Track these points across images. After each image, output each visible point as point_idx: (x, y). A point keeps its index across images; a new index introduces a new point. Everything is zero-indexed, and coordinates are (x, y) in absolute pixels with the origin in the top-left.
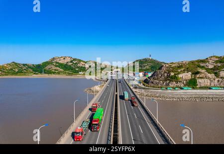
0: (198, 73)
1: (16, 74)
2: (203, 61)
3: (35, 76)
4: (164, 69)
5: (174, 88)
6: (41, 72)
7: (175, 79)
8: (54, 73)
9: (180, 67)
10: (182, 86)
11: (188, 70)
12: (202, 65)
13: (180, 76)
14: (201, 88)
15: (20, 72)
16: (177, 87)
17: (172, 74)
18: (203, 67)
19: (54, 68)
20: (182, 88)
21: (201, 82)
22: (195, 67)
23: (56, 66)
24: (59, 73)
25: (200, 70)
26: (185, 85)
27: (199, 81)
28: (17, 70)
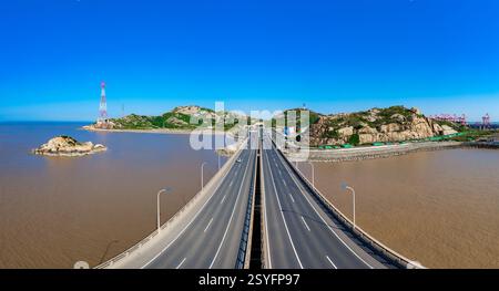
0: (360, 127)
1: (134, 127)
2: (365, 114)
3: (154, 131)
4: (321, 122)
5: (333, 147)
6: (161, 127)
7: (334, 135)
8: (176, 127)
9: (340, 120)
10: (343, 143)
11: (349, 124)
12: (364, 117)
13: (340, 131)
14: (364, 145)
15: (139, 126)
16: (337, 145)
17: (331, 129)
18: (365, 121)
19: (176, 120)
20: (342, 147)
21: (364, 138)
22: (356, 121)
23: (179, 118)
24: (182, 128)
25: (362, 124)
26: (346, 143)
27: (361, 136)
28: (136, 123)
